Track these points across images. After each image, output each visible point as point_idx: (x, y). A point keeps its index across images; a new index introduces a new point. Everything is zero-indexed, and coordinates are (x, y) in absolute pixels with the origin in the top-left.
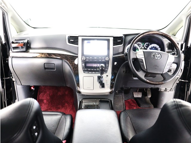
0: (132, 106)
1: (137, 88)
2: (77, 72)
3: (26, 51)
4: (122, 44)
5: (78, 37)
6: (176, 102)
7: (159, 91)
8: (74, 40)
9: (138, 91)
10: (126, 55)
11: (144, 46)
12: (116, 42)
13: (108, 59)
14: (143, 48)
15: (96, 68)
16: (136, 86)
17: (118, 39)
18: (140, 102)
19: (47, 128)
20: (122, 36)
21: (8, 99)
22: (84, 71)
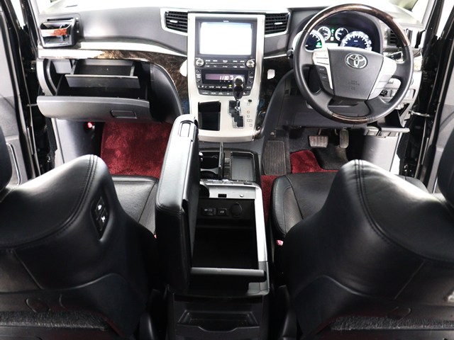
0: (307, 164)
1: (318, 128)
2: (184, 92)
3: (75, 46)
4: (284, 31)
5: (186, 14)
6: (357, 166)
7: (365, 134)
8: (178, 20)
9: (319, 133)
10: (292, 56)
11: (334, 36)
12: (270, 26)
13: (253, 65)
14: (332, 39)
15: (227, 83)
16: (314, 124)
17: (276, 19)
18: (323, 157)
19: (124, 208)
20: (285, 11)
21: (39, 150)
22: (201, 90)
